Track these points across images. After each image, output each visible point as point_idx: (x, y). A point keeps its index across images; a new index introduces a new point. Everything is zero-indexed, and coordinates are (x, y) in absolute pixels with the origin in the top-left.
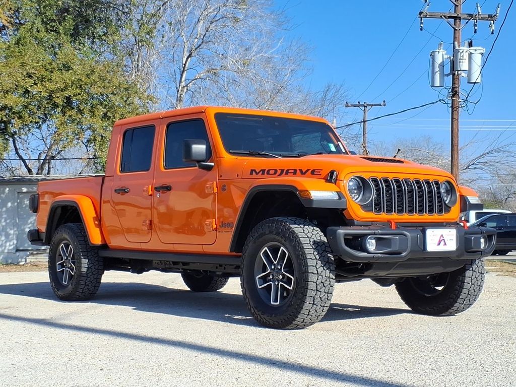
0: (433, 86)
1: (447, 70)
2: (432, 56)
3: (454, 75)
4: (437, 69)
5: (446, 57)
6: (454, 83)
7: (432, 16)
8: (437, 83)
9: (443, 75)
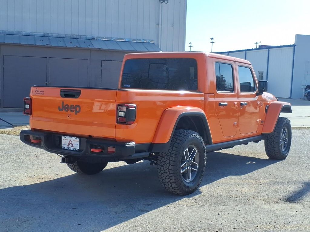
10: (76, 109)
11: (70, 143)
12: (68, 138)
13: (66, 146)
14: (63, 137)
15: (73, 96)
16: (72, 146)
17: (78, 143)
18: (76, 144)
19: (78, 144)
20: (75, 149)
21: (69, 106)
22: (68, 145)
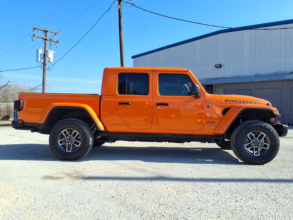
0: (37, 61)
1: (42, 57)
2: (37, 51)
3: (44, 59)
4: (39, 55)
5: (42, 52)
6: (44, 61)
7: (37, 37)
8: (39, 60)
9: (41, 58)
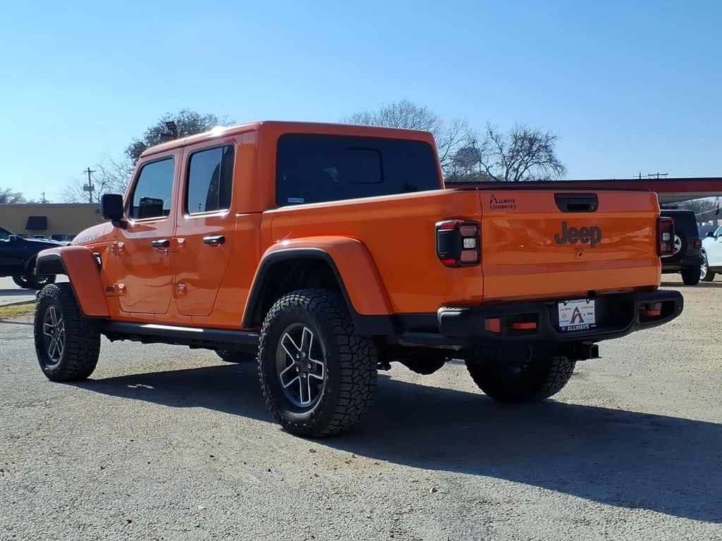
10: (591, 235)
11: (576, 314)
12: (572, 305)
13: (568, 324)
14: (561, 305)
15: (585, 208)
16: (581, 321)
17: (593, 310)
18: (589, 314)
19: (591, 314)
20: (590, 325)
21: (579, 230)
22: (573, 321)
